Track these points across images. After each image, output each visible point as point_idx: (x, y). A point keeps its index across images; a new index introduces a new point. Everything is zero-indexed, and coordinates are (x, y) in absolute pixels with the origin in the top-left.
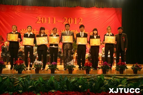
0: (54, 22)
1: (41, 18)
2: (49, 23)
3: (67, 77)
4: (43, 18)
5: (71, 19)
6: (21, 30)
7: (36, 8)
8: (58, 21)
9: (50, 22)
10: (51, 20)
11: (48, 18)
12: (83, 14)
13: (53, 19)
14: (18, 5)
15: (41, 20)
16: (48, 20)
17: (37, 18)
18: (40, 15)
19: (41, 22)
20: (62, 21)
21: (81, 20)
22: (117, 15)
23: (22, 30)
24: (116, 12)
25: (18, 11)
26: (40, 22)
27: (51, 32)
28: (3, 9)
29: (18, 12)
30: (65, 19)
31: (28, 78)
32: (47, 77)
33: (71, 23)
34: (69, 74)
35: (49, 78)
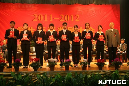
0: (51, 20)
1: (38, 16)
2: (46, 20)
5: (67, 16)
8: (55, 18)
10: (47, 18)
13: (50, 16)
15: (38, 18)
16: (45, 17)
17: (34, 16)
18: (37, 13)
19: (38, 19)
20: (58, 19)
21: (77, 17)
25: (14, 9)
26: (37, 20)
30: (62, 16)
31: (45, 75)
32: (63, 74)
33: (67, 20)
34: (84, 71)
35: (64, 75)
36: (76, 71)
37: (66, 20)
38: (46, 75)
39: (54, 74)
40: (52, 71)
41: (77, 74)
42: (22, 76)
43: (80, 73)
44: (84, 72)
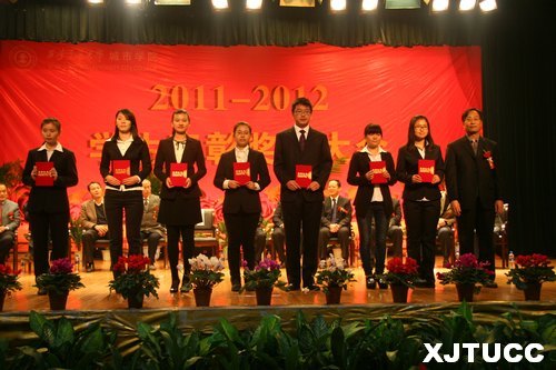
0: (221, 106)
1: (171, 91)
2: (201, 106)
3: (326, 319)
4: (176, 89)
5: (282, 90)
6: (95, 138)
7: (150, 53)
8: (234, 101)
9: (205, 105)
10: (205, 98)
11: (196, 91)
12: (330, 70)
13: (216, 91)
14: (85, 41)
15: (170, 98)
16: (196, 96)
17: (153, 91)
18: (166, 80)
19: (171, 104)
20: (248, 101)
21: (320, 93)
22: (457, 72)
23: (97, 135)
24: (453, 62)
25: (82, 66)
26: (165, 107)
27: (208, 142)
28: (23, 56)
29: (83, 70)
30: (261, 92)
31: (173, 323)
32: (248, 319)
33: (282, 107)
34: (332, 306)
35: (252, 323)
36: (301, 309)
37: (279, 108)
38: (178, 323)
39: (210, 319)
40: (201, 308)
41: (303, 320)
42: (76, 328)
43: (318, 315)
44: (334, 311)
